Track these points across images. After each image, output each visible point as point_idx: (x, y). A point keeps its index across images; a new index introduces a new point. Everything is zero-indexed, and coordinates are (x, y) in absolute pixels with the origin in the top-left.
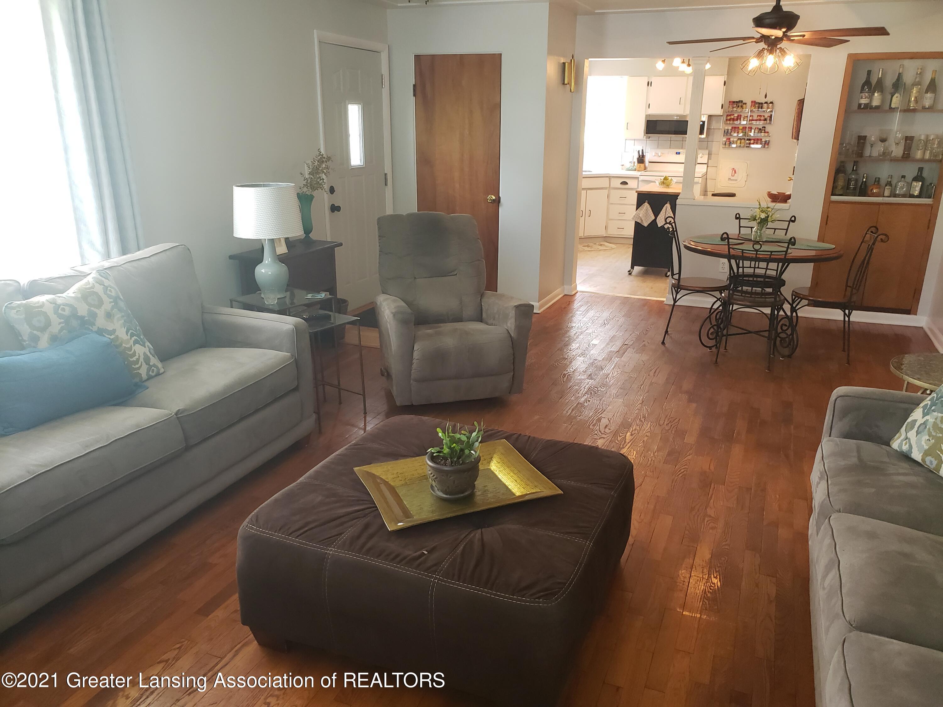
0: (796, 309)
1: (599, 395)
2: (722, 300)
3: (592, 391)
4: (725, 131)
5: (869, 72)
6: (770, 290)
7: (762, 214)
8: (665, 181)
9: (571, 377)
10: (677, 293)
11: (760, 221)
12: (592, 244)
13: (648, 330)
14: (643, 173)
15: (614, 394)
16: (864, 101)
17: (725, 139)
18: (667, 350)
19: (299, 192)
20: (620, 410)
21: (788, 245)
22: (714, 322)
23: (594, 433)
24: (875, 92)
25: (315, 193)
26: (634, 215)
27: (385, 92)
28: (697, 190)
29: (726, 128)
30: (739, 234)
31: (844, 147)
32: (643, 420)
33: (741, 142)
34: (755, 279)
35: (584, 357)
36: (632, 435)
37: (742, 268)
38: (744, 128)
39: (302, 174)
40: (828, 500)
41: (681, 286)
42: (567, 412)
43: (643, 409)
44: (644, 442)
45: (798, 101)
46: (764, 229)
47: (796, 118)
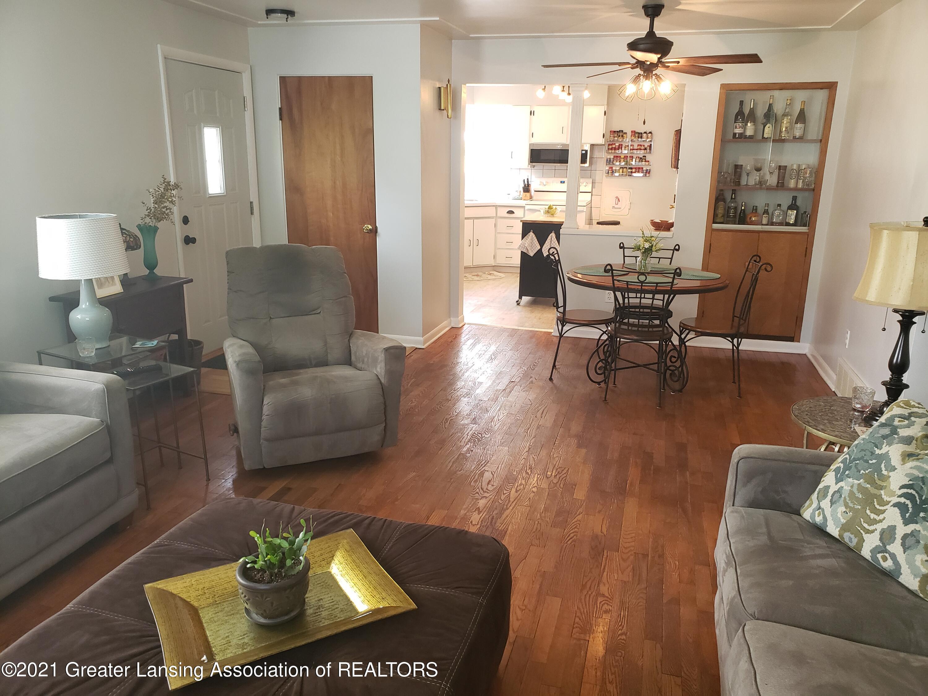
0: (685, 341)
1: (483, 443)
2: (608, 334)
3: (476, 439)
4: (607, 160)
5: (742, 103)
6: (657, 322)
7: (646, 243)
8: (550, 210)
9: (454, 422)
10: (563, 326)
11: (644, 251)
12: (481, 273)
13: (536, 364)
14: (529, 202)
15: (499, 442)
16: (738, 131)
17: (607, 168)
18: (555, 386)
19: (140, 223)
20: (505, 460)
21: (674, 276)
22: (602, 357)
23: (475, 492)
24: (748, 122)
25: (159, 225)
26: (520, 244)
27: (248, 115)
28: (581, 220)
29: (609, 157)
30: (624, 264)
31: (722, 175)
32: (529, 471)
33: (623, 171)
34: (641, 310)
35: (468, 398)
36: (517, 491)
37: (627, 299)
38: (626, 157)
39: (144, 203)
40: (739, 598)
41: (567, 320)
42: (447, 466)
43: (529, 458)
44: (530, 501)
45: (676, 131)
46: (648, 259)
47: (674, 148)
